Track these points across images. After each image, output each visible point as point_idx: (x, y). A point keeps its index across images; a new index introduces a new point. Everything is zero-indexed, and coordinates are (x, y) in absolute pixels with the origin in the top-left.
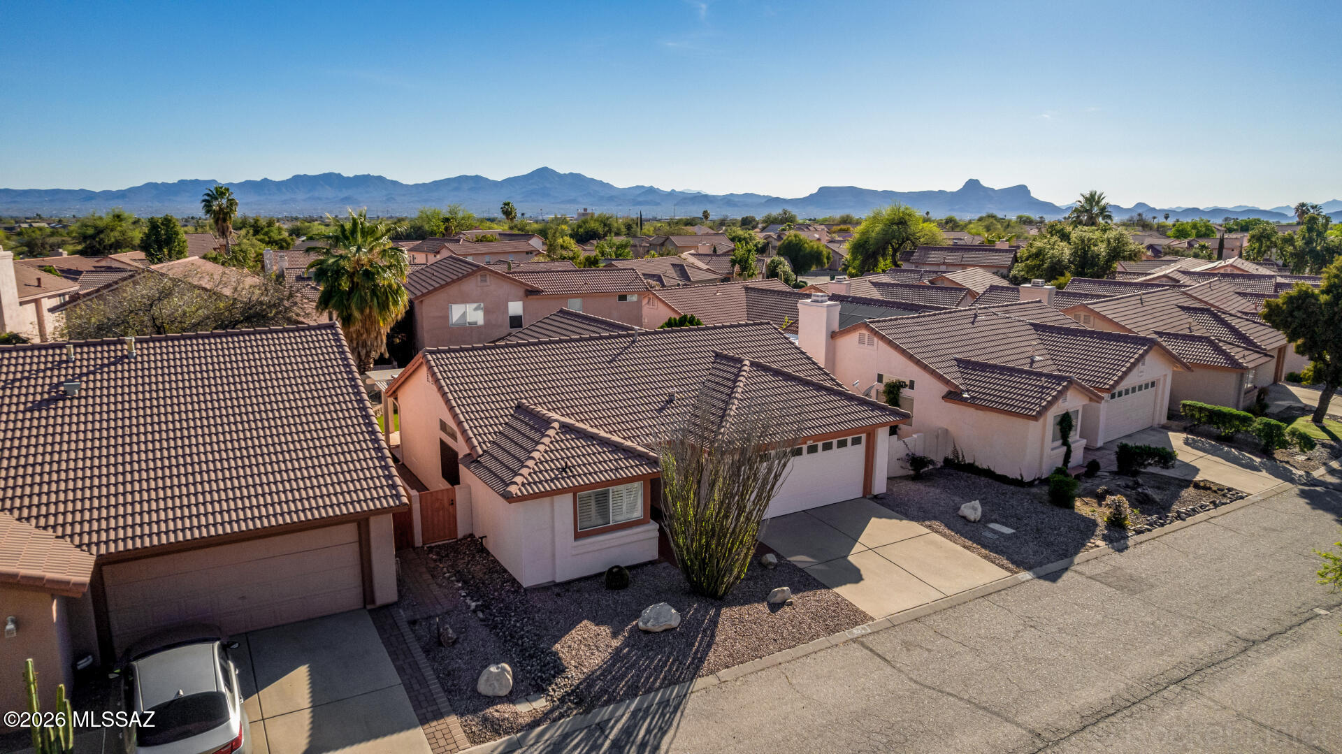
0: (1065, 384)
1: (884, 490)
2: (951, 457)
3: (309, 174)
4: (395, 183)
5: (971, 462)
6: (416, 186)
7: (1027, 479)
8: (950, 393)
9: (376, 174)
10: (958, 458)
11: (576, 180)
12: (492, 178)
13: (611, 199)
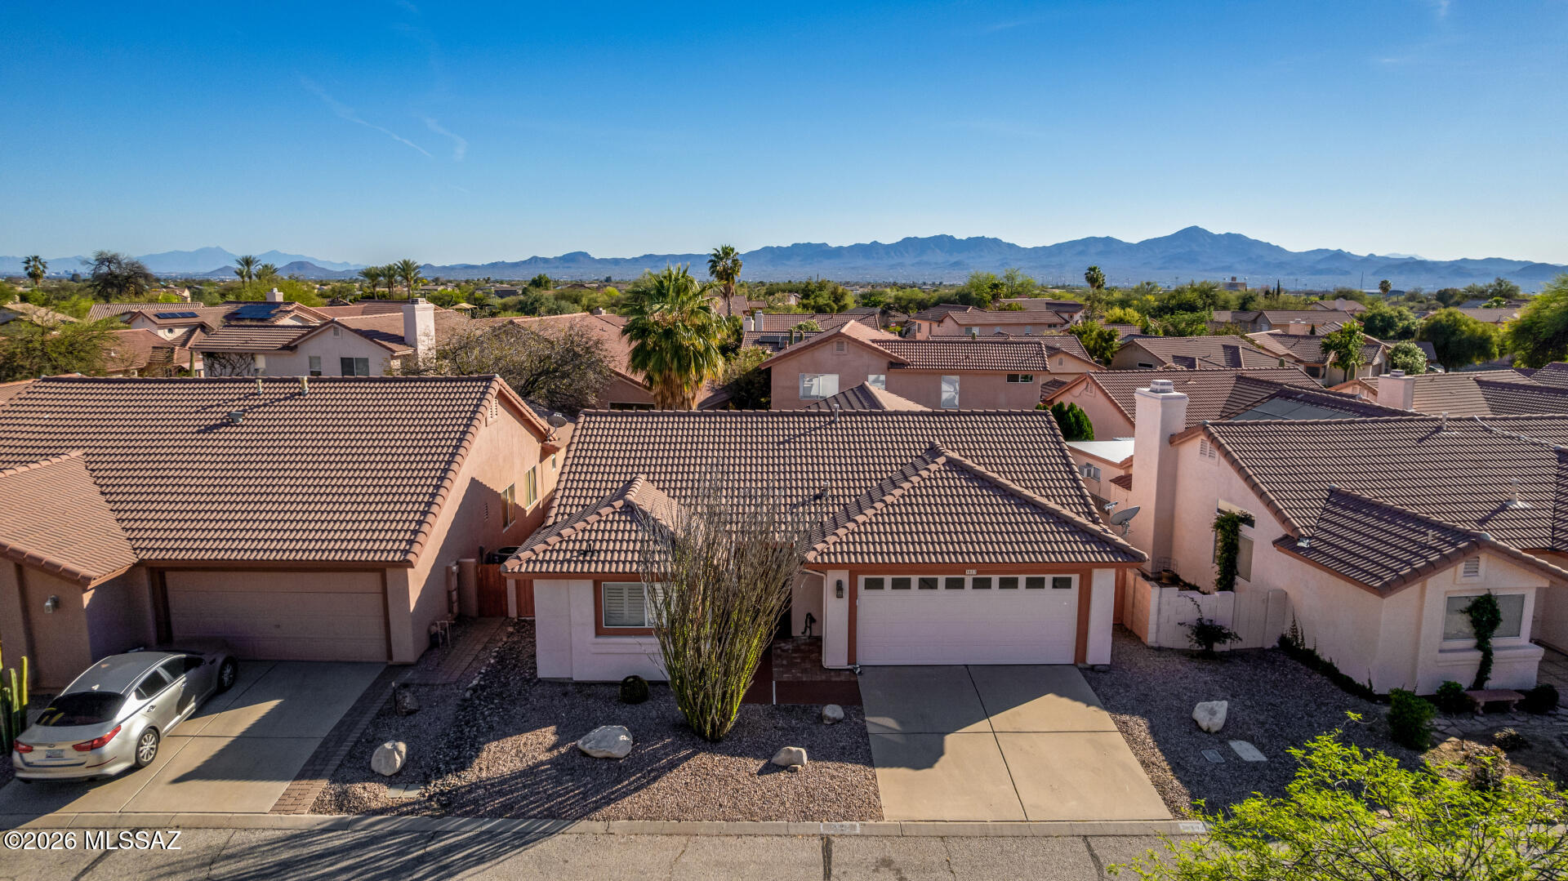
0: (1462, 545)
1: (1106, 660)
2: (1289, 636)
3: (921, 235)
4: (1011, 246)
5: (1311, 647)
6: (1035, 249)
7: (1378, 689)
8: (1286, 537)
9: (991, 236)
10: (1296, 637)
11: (1235, 243)
12: (1125, 240)
13: (1281, 265)
